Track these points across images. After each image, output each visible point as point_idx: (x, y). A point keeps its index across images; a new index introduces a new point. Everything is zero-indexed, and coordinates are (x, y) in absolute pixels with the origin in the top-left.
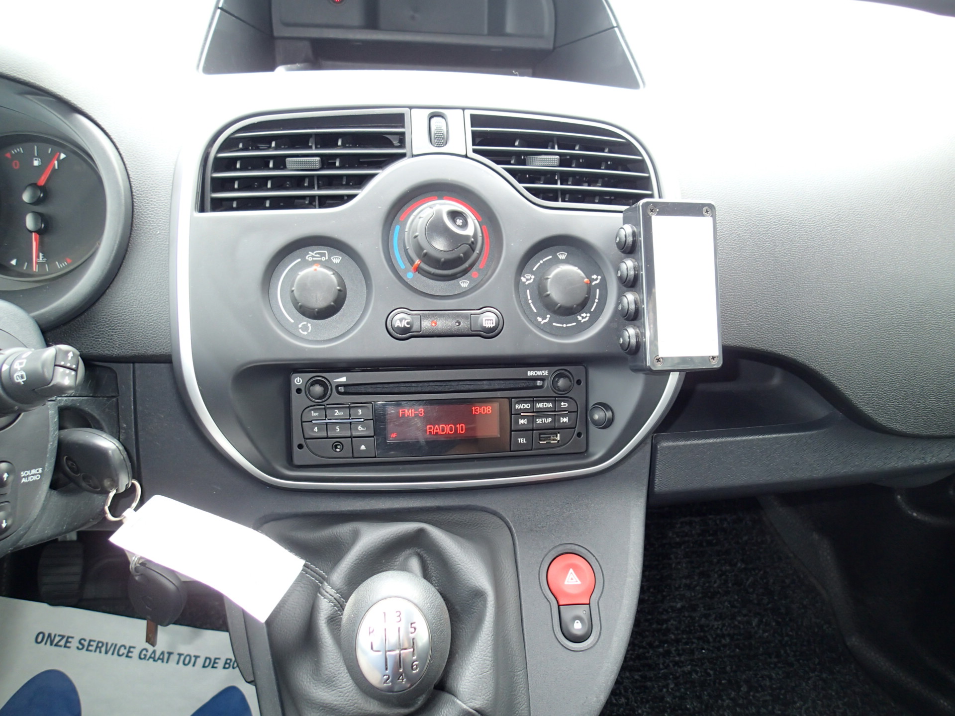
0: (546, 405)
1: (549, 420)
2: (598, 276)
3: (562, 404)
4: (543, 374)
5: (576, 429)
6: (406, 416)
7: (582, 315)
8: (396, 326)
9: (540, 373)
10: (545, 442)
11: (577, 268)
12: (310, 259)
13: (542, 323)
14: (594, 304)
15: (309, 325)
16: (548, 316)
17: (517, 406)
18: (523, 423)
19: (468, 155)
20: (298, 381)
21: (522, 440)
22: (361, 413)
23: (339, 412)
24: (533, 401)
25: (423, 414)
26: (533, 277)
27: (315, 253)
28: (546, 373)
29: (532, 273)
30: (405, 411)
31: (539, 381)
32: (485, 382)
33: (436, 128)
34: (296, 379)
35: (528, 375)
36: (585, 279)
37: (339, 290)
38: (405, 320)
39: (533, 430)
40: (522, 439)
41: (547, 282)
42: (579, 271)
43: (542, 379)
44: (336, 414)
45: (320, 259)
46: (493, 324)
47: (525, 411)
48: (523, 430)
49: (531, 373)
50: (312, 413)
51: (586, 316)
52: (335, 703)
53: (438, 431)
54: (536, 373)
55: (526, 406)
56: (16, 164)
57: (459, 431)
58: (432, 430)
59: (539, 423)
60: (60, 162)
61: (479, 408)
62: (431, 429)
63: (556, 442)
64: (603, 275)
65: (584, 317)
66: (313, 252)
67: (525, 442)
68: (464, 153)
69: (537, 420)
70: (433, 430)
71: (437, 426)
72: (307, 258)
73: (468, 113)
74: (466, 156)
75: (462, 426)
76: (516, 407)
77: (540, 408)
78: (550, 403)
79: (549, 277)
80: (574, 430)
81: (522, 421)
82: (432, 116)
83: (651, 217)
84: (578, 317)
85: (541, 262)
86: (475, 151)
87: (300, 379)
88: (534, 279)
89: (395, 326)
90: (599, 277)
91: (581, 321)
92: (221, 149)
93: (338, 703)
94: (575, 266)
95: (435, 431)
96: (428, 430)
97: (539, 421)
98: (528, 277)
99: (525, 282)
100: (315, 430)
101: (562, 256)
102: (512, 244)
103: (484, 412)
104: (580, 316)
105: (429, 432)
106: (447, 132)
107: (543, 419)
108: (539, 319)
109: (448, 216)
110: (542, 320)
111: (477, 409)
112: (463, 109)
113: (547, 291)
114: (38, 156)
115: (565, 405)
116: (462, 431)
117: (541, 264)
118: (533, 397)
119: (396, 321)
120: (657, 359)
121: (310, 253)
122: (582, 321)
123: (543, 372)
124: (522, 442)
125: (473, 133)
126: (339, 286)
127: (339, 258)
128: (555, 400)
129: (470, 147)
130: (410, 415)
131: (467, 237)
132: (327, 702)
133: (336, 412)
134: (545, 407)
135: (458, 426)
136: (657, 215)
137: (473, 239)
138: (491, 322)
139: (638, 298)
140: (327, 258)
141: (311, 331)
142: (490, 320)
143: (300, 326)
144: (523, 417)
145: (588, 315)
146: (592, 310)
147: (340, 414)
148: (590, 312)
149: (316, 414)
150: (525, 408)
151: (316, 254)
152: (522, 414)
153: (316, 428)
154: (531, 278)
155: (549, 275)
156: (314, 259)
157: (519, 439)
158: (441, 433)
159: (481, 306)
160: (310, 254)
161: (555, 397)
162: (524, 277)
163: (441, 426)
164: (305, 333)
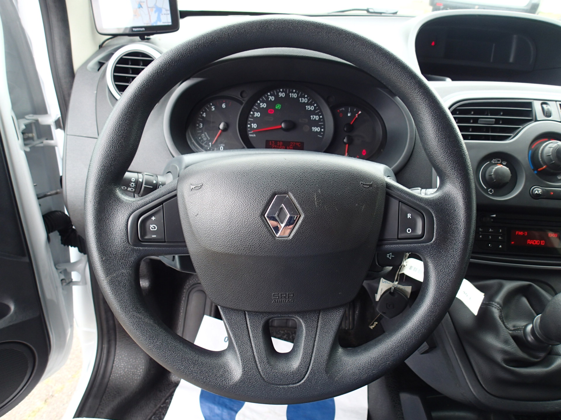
8: (535, 193)
12: (493, 162)
15: (493, 190)
22: (501, 231)
25: (526, 234)
32: (554, 223)
33: (545, 109)
38: (539, 191)
44: (490, 231)
45: (497, 162)
50: (479, 229)
52: (511, 351)
53: (532, 243)
56: (341, 115)
57: (542, 244)
60: (359, 115)
66: (495, 159)
68: (560, 121)
71: (532, 241)
73: (558, 103)
75: (543, 242)
82: (542, 104)
93: (512, 351)
103: (553, 236)
106: (551, 111)
111: (550, 234)
112: (556, 101)
114: (350, 112)
116: (543, 244)
119: (535, 191)
127: (505, 163)
132: (507, 350)
135: (541, 241)
140: (500, 162)
141: (494, 192)
143: (489, 190)
147: (492, 230)
149: (481, 230)
153: (481, 236)
156: (495, 162)
158: (534, 244)
160: (493, 160)
163: (534, 240)
164: (491, 193)
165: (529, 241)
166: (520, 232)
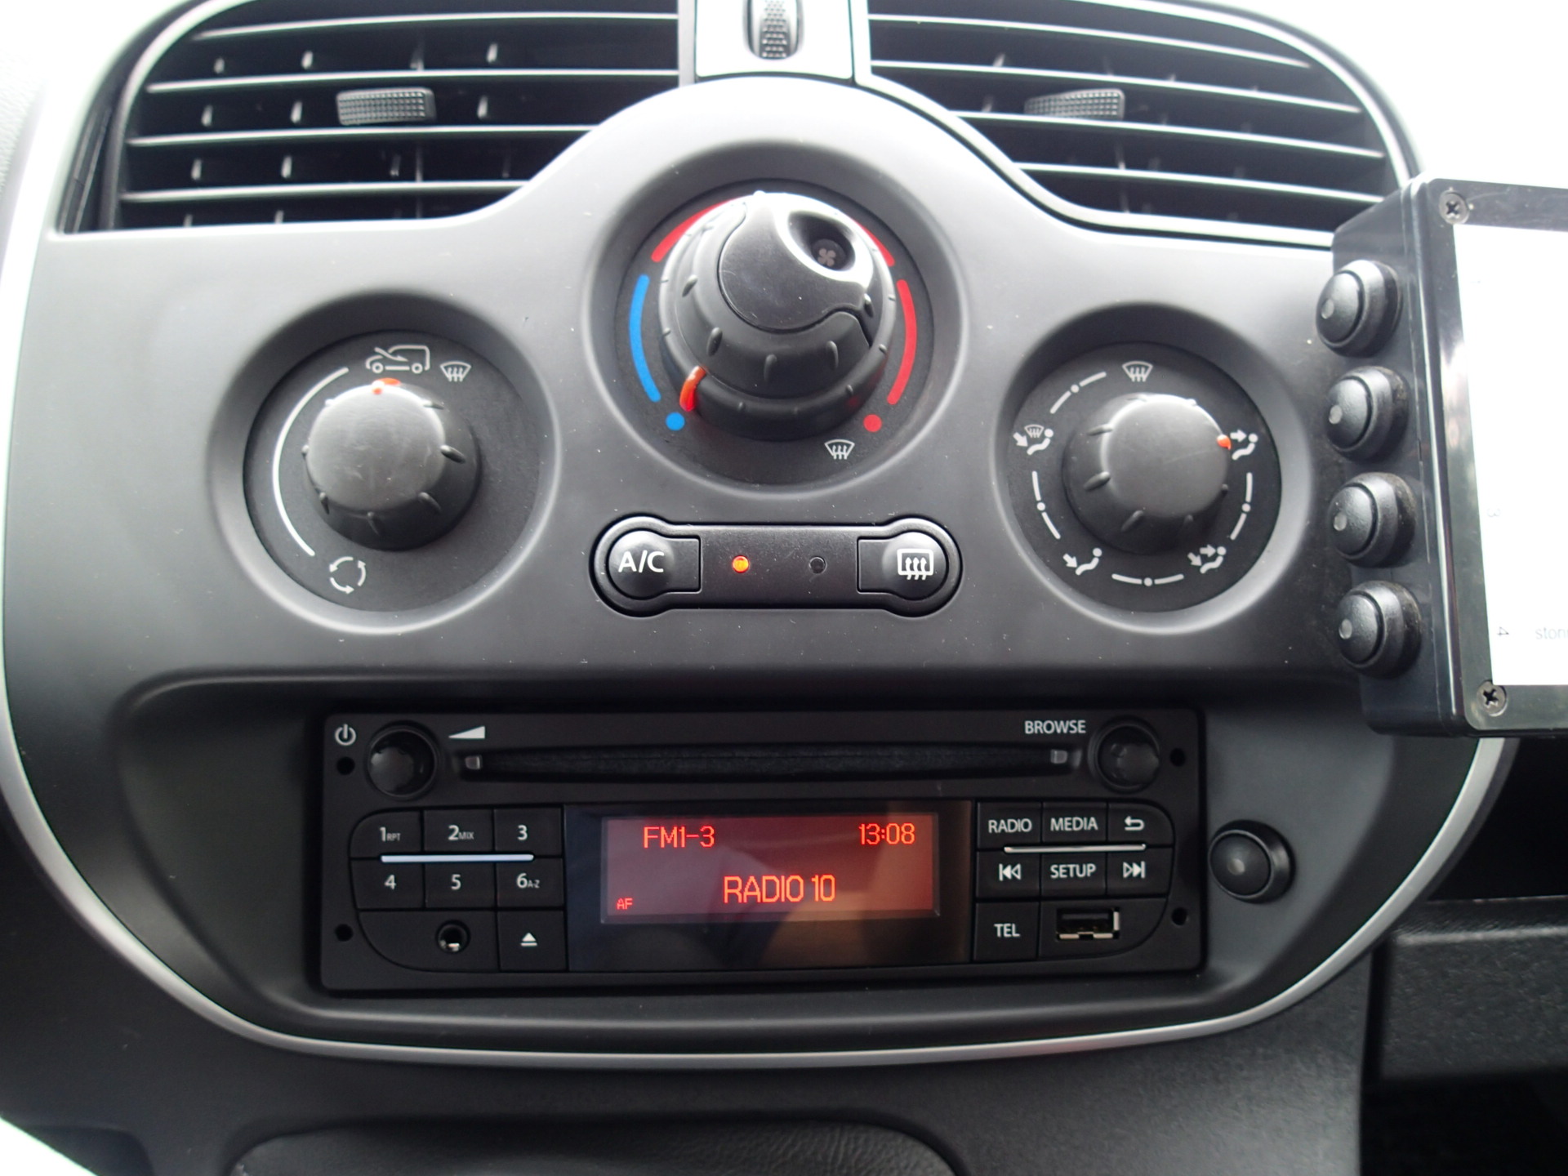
0: (1078, 824)
1: (1090, 869)
2: (1248, 433)
3: (1128, 821)
4: (1070, 728)
5: (1170, 897)
6: (663, 845)
7: (1203, 551)
8: (620, 570)
9: (1060, 727)
10: (1076, 936)
11: (1192, 402)
12: (377, 368)
13: (1079, 572)
14: (1238, 517)
15: (361, 565)
16: (1097, 552)
17: (992, 826)
18: (1009, 876)
19: (859, 80)
20: (346, 736)
21: (1006, 930)
22: (525, 837)
23: (461, 830)
24: (1042, 809)
25: (712, 840)
26: (1049, 433)
27: (392, 350)
28: (1079, 728)
29: (1048, 422)
30: (658, 833)
31: (1056, 752)
32: (897, 752)
33: (765, 17)
34: (340, 730)
35: (1027, 732)
36: (1218, 434)
37: (449, 456)
38: (650, 551)
39: (1039, 898)
40: (1006, 925)
41: (1100, 443)
42: (1201, 412)
43: (1066, 742)
44: (452, 838)
45: (406, 368)
46: (927, 568)
47: (1018, 840)
48: (1009, 900)
49: (1032, 727)
50: (380, 833)
51: (1215, 556)
53: (757, 893)
54: (1049, 727)
55: (1019, 825)
57: (819, 893)
58: (737, 891)
59: (1059, 879)
61: (878, 829)
62: (736, 887)
63: (1109, 936)
64: (1263, 431)
65: (1210, 558)
66: (386, 348)
67: (1015, 935)
68: (847, 75)
69: (1053, 868)
70: (742, 892)
71: (752, 879)
72: (368, 366)
74: (851, 83)
75: (827, 882)
76: (990, 827)
77: (1061, 833)
78: (1093, 819)
79: (1106, 427)
80: (1164, 900)
81: (1007, 872)
83: (1450, 229)
84: (1191, 556)
85: (1075, 389)
86: (876, 71)
87: (352, 731)
88: (1053, 439)
89: (617, 570)
90: (1253, 438)
91: (1198, 568)
92: (161, 71)
94: (1187, 396)
95: (747, 893)
96: (727, 891)
97: (1058, 872)
98: (1036, 434)
99: (1026, 449)
100: (387, 884)
101: (1139, 373)
102: (990, 327)
103: (893, 838)
104: (1197, 553)
105: (729, 894)
106: (799, 23)
107: (1071, 866)
108: (1071, 562)
109: (791, 228)
110: (1079, 563)
111: (873, 829)
113: (1099, 471)
115: (1138, 825)
116: (828, 895)
117: (1073, 395)
118: (1041, 800)
119: (622, 555)
120: (1486, 694)
121: (378, 350)
122: (1204, 570)
123: (1071, 723)
124: (1006, 935)
125: (875, 27)
126: (449, 442)
127: (464, 368)
128: (1107, 810)
129: (865, 62)
130: (675, 845)
131: (851, 290)
133: (453, 830)
134: (1075, 829)
135: (816, 879)
136: (1470, 222)
137: (868, 298)
138: (923, 562)
139: (1408, 491)
140: (428, 367)
141: (366, 584)
142: (920, 557)
143: (333, 568)
144: (1011, 860)
145: (1222, 551)
146: (1234, 536)
147: (464, 836)
148: (1227, 543)
149: (392, 837)
150: (1017, 832)
151: (395, 353)
152: (1008, 849)
153: (392, 877)
154: (1043, 437)
155: (1106, 422)
156: (389, 368)
157: (999, 926)
158: (765, 900)
159: (892, 514)
160: (376, 354)
161: (1108, 800)
162: (1023, 433)
163: (765, 878)
164: (348, 590)
165: (733, 885)
166: (669, 831)
